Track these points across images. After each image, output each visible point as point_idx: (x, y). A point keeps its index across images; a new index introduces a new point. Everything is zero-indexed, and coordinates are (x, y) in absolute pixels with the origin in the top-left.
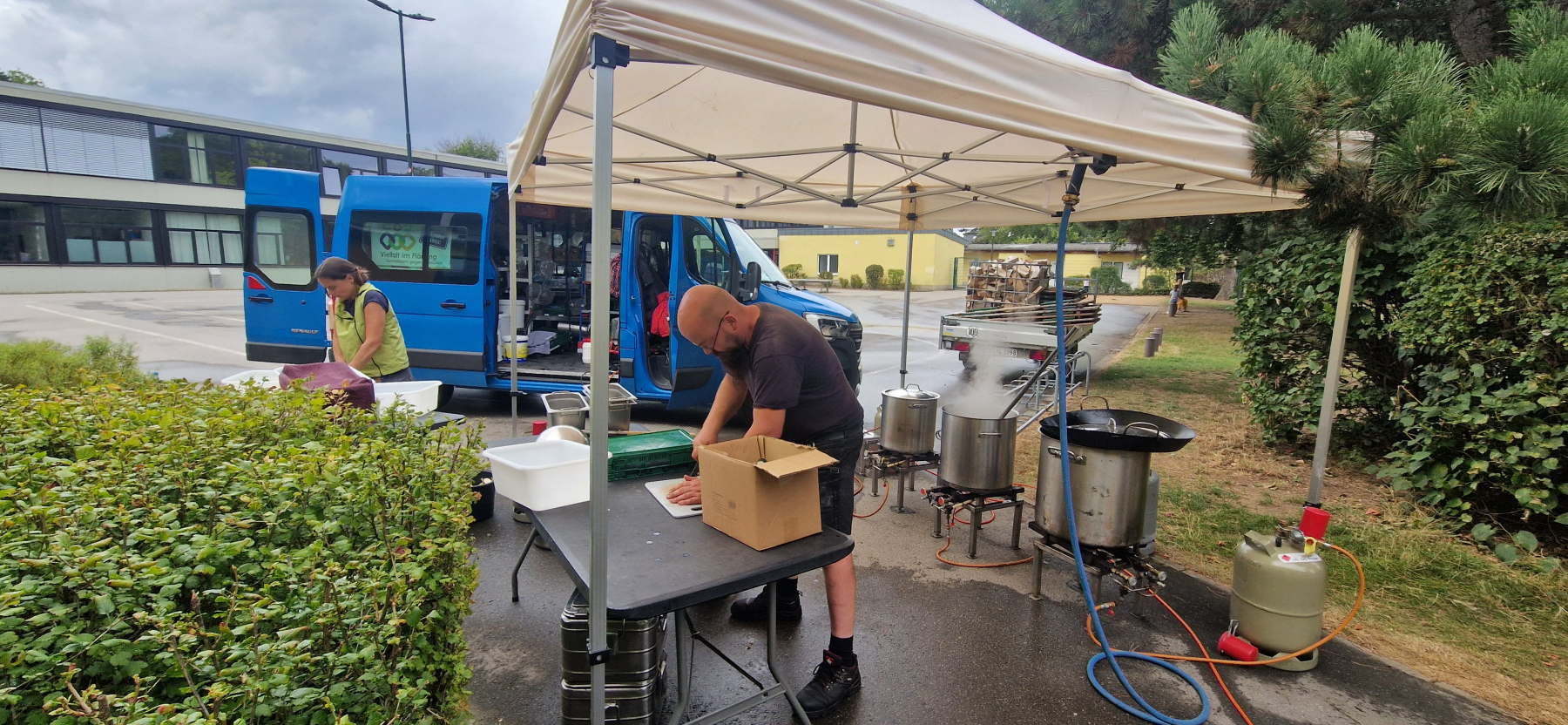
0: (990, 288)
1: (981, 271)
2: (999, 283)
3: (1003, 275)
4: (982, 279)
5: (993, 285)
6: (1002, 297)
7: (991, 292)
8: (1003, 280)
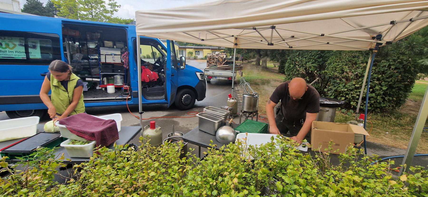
0: (213, 61)
1: (211, 56)
2: (216, 60)
3: (217, 57)
4: (211, 58)
5: (214, 60)
6: (216, 63)
7: (214, 62)
8: (217, 59)
